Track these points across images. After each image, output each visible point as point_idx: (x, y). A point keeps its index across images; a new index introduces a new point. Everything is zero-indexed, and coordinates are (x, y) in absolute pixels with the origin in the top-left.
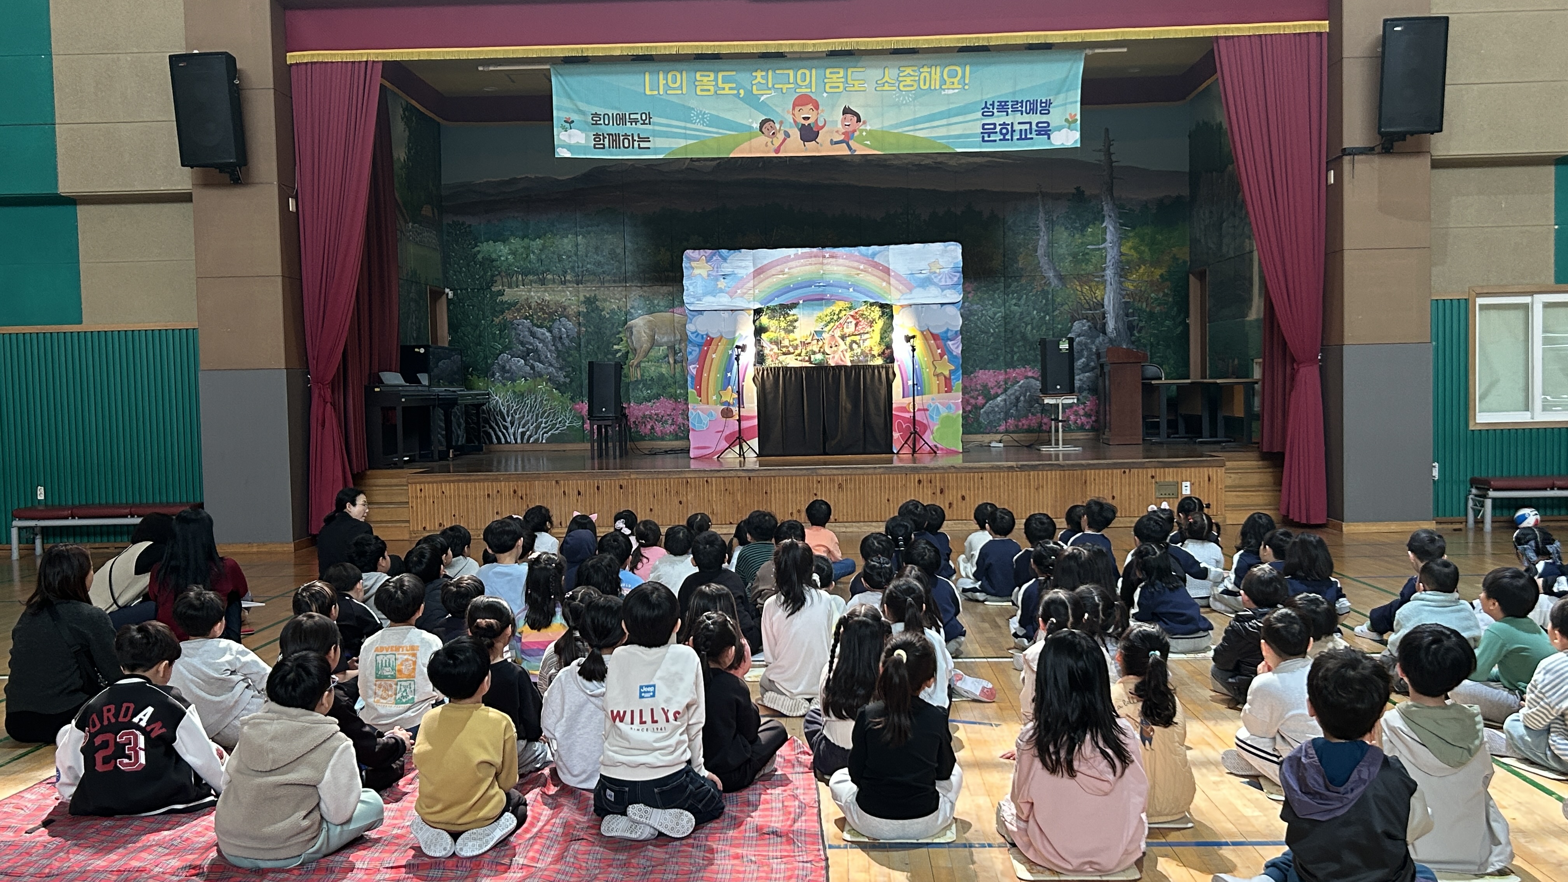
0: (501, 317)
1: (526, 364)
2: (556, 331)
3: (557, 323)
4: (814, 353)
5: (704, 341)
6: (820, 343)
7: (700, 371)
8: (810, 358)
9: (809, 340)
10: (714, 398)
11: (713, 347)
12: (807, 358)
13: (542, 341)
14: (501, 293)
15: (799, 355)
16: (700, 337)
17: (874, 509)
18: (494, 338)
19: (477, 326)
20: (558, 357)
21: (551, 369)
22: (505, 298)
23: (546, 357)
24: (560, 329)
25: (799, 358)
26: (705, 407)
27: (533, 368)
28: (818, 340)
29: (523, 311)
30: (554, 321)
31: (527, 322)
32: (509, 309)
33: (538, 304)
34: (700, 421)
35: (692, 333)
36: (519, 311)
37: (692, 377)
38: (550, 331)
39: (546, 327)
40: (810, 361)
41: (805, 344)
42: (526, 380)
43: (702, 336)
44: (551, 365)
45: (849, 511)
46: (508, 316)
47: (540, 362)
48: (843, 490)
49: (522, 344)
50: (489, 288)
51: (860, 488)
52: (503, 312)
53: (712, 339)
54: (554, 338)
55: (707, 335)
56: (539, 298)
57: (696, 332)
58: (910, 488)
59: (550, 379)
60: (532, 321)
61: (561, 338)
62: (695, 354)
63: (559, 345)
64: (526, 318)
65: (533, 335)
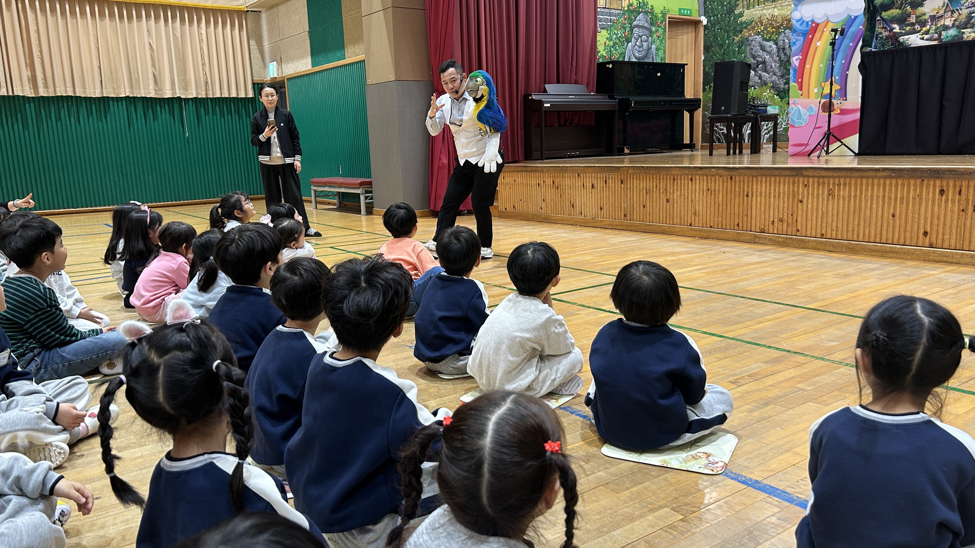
0: (740, 36)
1: (755, 75)
2: (780, 43)
3: (781, 37)
4: (946, 28)
5: (809, 28)
6: (956, 15)
7: (803, 62)
8: (940, 35)
9: (941, 12)
10: (816, 90)
11: (817, 35)
12: (936, 36)
13: (769, 53)
14: (741, 15)
15: (927, 33)
16: (805, 24)
17: (873, 226)
18: (734, 54)
19: (722, 46)
20: (780, 66)
21: (774, 78)
22: (743, 19)
23: (771, 67)
24: (784, 40)
25: (926, 37)
26: (806, 101)
27: (760, 77)
28: (953, 12)
29: (756, 28)
30: (779, 34)
31: (759, 38)
32: (746, 28)
33: (769, 20)
34: (800, 116)
35: (798, 21)
36: (753, 28)
37: (795, 70)
38: (776, 44)
39: (773, 40)
40: (939, 39)
41: (934, 18)
42: (755, 89)
43: (808, 22)
44: (774, 74)
45: (840, 226)
46: (745, 33)
47: (766, 72)
48: (833, 198)
49: (754, 57)
50: (733, 11)
51: (855, 196)
52: (741, 31)
53: (818, 25)
54: (778, 49)
55: (813, 21)
56: (769, 14)
57: (801, 19)
58: (927, 201)
59: (772, 87)
60: (763, 36)
61: (784, 49)
62: (799, 44)
63: (782, 55)
64: (758, 34)
65: (763, 48)
